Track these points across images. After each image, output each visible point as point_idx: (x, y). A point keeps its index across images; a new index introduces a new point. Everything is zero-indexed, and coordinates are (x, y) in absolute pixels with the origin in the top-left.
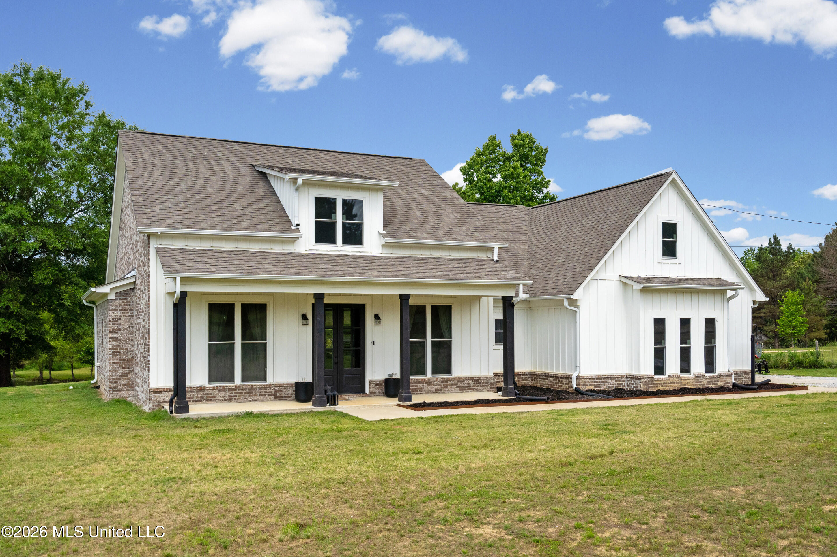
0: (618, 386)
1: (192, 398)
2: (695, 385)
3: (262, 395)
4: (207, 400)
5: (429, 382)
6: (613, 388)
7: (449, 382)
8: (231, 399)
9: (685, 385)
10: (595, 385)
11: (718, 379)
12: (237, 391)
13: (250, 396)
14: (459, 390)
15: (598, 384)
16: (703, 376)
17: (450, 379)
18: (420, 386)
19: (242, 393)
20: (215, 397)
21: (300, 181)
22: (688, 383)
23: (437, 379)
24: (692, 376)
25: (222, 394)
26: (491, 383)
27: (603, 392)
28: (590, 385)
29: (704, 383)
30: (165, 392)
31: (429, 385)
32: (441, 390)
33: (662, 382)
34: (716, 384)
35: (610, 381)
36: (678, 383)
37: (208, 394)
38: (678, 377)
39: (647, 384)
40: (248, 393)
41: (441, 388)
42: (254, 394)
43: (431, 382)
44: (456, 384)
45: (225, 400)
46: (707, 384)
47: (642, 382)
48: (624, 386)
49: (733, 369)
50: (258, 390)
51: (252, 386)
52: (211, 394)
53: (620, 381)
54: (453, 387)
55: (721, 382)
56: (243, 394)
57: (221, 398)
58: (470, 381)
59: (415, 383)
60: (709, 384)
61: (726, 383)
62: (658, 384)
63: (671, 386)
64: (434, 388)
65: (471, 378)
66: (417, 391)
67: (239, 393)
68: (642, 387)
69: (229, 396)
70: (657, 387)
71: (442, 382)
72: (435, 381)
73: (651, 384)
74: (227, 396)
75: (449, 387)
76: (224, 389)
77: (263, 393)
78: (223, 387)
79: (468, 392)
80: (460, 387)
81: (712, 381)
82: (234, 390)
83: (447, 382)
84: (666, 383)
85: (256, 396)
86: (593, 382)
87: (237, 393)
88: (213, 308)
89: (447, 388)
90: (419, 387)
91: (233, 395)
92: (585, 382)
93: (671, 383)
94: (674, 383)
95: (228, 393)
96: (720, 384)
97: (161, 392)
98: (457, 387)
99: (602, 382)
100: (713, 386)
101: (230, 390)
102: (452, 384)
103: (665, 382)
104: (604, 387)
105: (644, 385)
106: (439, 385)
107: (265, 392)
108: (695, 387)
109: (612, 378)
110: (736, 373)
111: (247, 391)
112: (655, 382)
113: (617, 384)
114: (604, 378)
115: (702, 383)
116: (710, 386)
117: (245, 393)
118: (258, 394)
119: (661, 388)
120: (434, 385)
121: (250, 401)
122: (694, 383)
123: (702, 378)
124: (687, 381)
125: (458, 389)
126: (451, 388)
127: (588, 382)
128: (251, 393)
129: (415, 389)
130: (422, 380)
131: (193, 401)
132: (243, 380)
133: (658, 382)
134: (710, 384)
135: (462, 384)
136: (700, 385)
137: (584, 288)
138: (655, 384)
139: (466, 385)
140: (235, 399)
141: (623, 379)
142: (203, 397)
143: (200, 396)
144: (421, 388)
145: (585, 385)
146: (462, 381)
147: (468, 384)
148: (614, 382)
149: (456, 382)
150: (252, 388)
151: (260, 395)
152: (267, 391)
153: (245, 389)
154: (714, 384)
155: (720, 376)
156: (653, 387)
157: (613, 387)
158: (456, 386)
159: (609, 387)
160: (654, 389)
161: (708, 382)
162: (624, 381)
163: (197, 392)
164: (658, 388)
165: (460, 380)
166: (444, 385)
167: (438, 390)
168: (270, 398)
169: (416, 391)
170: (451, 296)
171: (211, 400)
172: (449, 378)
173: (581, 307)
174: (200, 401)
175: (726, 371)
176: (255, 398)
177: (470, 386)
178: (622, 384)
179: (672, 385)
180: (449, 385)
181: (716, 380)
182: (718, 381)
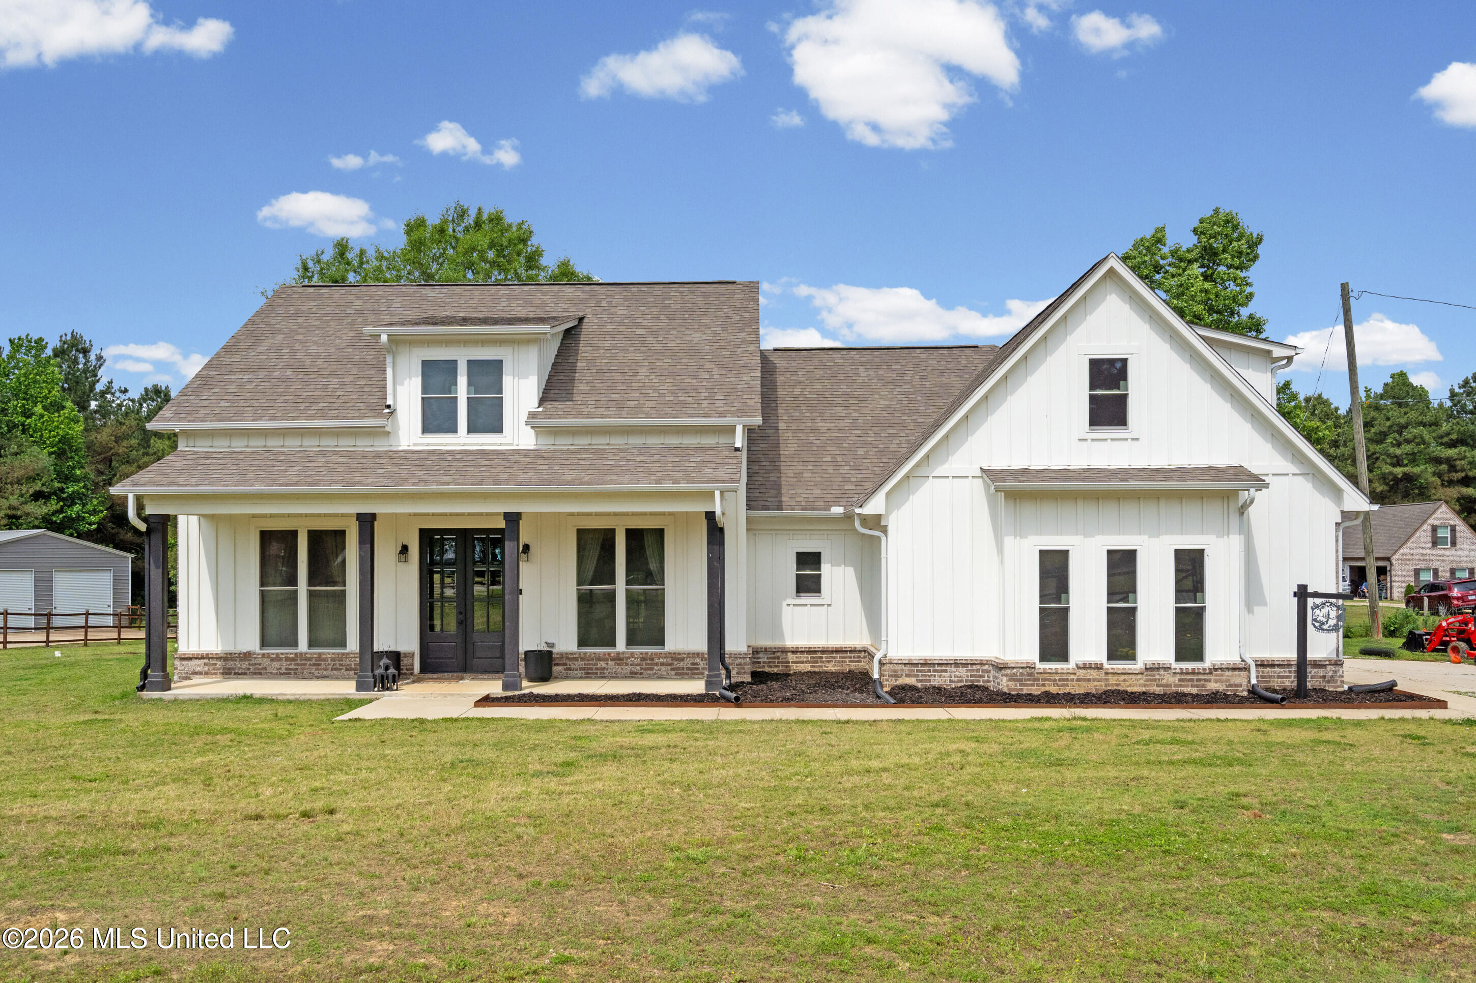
0: (972, 681)
1: (233, 669)
2: (1145, 685)
3: (336, 669)
4: (255, 674)
5: (619, 659)
6: (959, 685)
7: (656, 661)
8: (290, 674)
9: (1117, 685)
10: (917, 676)
11: (1209, 677)
12: (299, 662)
13: (317, 669)
14: (676, 674)
15: (925, 676)
16: (1167, 669)
17: (659, 655)
18: (602, 664)
19: (305, 664)
20: (265, 669)
21: (384, 338)
22: (1124, 680)
23: (632, 653)
24: (1139, 665)
25: (276, 665)
26: (740, 664)
27: (938, 690)
28: (907, 676)
29: (1171, 682)
30: (196, 658)
31: (619, 665)
32: (641, 674)
33: (1057, 677)
34: (1203, 686)
35: (954, 670)
36: (1099, 681)
37: (255, 664)
38: (1099, 667)
39: (1018, 680)
40: (315, 665)
41: (641, 669)
42: (323, 666)
43: (621, 659)
44: (670, 664)
45: (281, 674)
46: (1176, 686)
47: (1006, 675)
48: (989, 681)
49: (1251, 656)
50: (329, 661)
51: (320, 654)
52: (260, 664)
53: (978, 671)
54: (664, 668)
55: (1216, 681)
56: (307, 666)
57: (275, 672)
58: (698, 660)
59: (592, 660)
60: (1181, 686)
61: (1230, 685)
62: (1044, 680)
63: (1079, 686)
64: (628, 669)
65: (698, 654)
66: (596, 674)
67: (302, 665)
68: (1004, 684)
69: (286, 669)
70: (1044, 685)
71: (643, 659)
72: (629, 658)
73: (1029, 680)
74: (283, 668)
75: (656, 668)
76: (278, 658)
77: (338, 666)
78: (277, 654)
79: (694, 678)
80: (678, 669)
81: (1192, 680)
82: (293, 659)
83: (653, 660)
84: (1067, 680)
85: (326, 669)
86: (913, 671)
87: (298, 665)
88: (266, 537)
89: (652, 669)
90: (599, 666)
91: (292, 667)
92: (895, 671)
93: (1078, 680)
94: (1089, 680)
95: (284, 663)
96: (1213, 686)
97: (190, 659)
98: (672, 669)
99: (935, 671)
100: (1194, 691)
101: (287, 659)
102: (662, 664)
103: (1064, 677)
104: (939, 680)
105: (1009, 680)
106: (637, 665)
107: (341, 665)
108: (1143, 689)
109: (957, 664)
110: (1261, 664)
111: (314, 661)
112: (1037, 676)
113: (971, 676)
114: (939, 664)
115: (1164, 682)
116: (1187, 690)
117: (310, 665)
118: (330, 667)
119: (1054, 690)
120: (627, 664)
121: (318, 678)
122: (1142, 682)
123: (1162, 672)
124: (1123, 677)
125: (673, 673)
126: (659, 670)
127: (902, 670)
128: (320, 665)
129: (592, 669)
130: (605, 654)
131: (235, 674)
132: (311, 645)
133: (1045, 676)
134: (1187, 686)
135: (681, 664)
136: (1158, 686)
137: (888, 495)
138: (1038, 680)
139: (689, 666)
140: (295, 673)
141: (986, 667)
142: (249, 669)
143: (244, 666)
144: (604, 669)
145: (896, 676)
146: (683, 660)
147: (693, 664)
148: (962, 672)
149: (669, 660)
150: (320, 657)
151: (332, 669)
152: (344, 663)
153: (310, 659)
154: (1197, 686)
155: (1215, 669)
156: (1032, 685)
157: (961, 681)
158: (669, 668)
159: (951, 681)
160: (1036, 691)
161: (1180, 680)
162: (988, 671)
163: (241, 660)
164: (1047, 689)
165: (676, 657)
166: (646, 664)
167: (636, 673)
168: (349, 675)
169: (593, 673)
170: (663, 514)
171: (260, 674)
172: (656, 654)
173: (891, 530)
174: (245, 674)
175: (1234, 659)
176: (325, 673)
177: (698, 669)
178: (984, 676)
179: (1084, 684)
180: (657, 664)
181: (1201, 677)
182: (1209, 681)
